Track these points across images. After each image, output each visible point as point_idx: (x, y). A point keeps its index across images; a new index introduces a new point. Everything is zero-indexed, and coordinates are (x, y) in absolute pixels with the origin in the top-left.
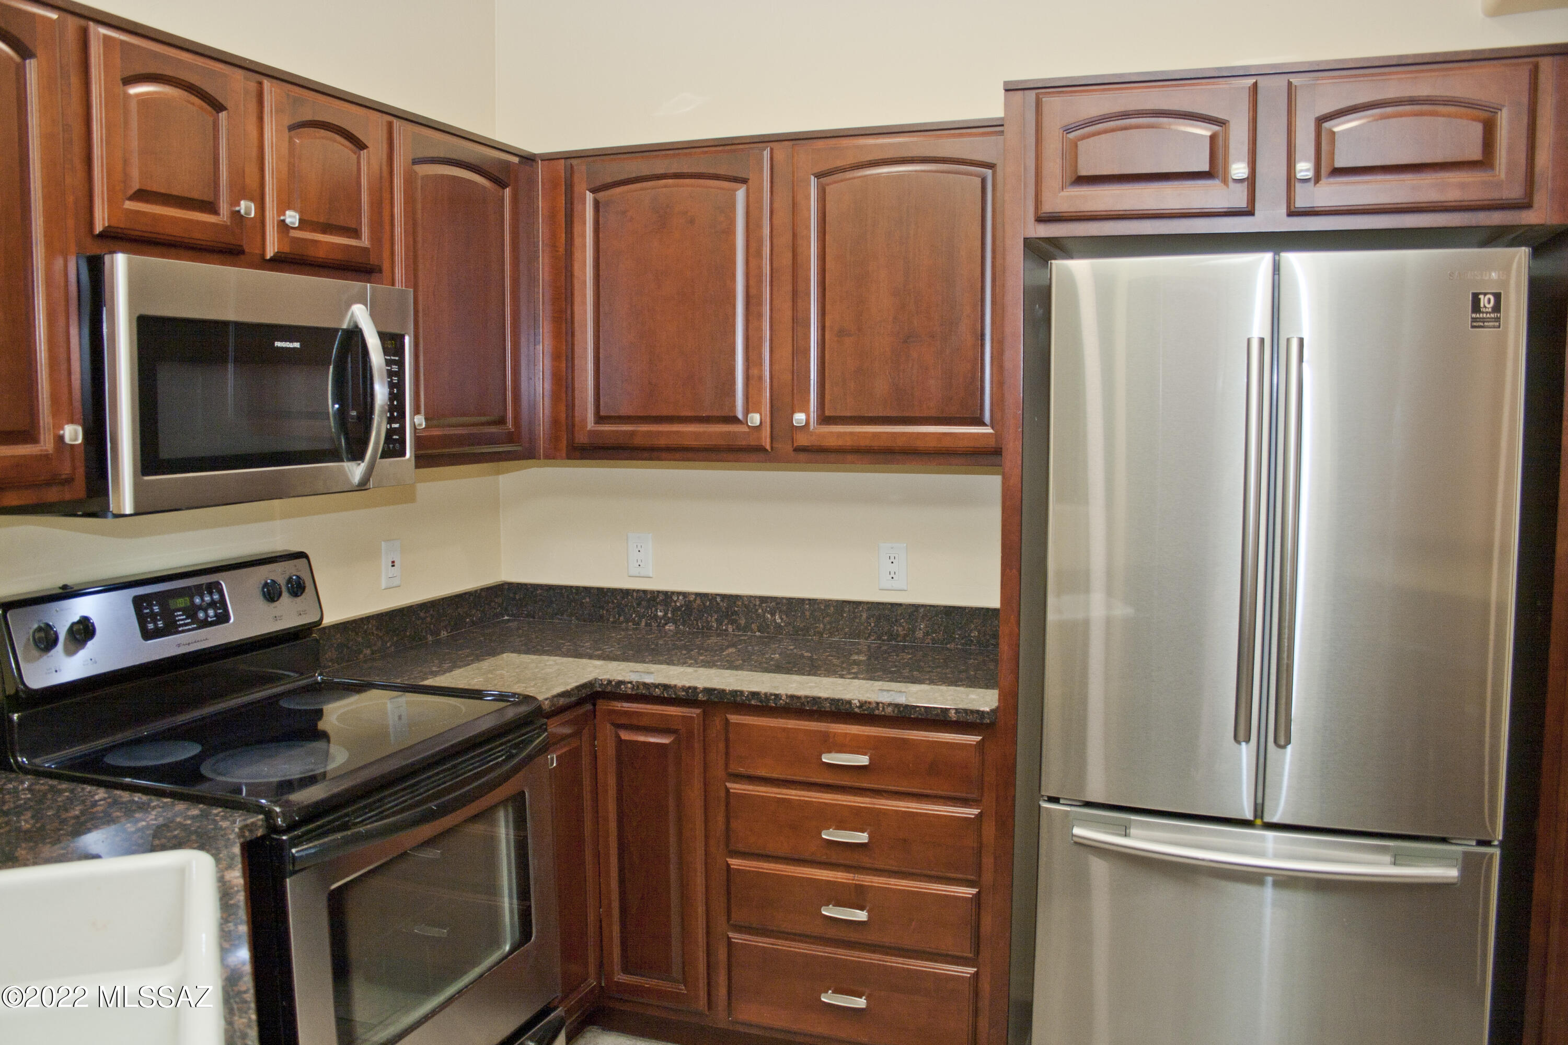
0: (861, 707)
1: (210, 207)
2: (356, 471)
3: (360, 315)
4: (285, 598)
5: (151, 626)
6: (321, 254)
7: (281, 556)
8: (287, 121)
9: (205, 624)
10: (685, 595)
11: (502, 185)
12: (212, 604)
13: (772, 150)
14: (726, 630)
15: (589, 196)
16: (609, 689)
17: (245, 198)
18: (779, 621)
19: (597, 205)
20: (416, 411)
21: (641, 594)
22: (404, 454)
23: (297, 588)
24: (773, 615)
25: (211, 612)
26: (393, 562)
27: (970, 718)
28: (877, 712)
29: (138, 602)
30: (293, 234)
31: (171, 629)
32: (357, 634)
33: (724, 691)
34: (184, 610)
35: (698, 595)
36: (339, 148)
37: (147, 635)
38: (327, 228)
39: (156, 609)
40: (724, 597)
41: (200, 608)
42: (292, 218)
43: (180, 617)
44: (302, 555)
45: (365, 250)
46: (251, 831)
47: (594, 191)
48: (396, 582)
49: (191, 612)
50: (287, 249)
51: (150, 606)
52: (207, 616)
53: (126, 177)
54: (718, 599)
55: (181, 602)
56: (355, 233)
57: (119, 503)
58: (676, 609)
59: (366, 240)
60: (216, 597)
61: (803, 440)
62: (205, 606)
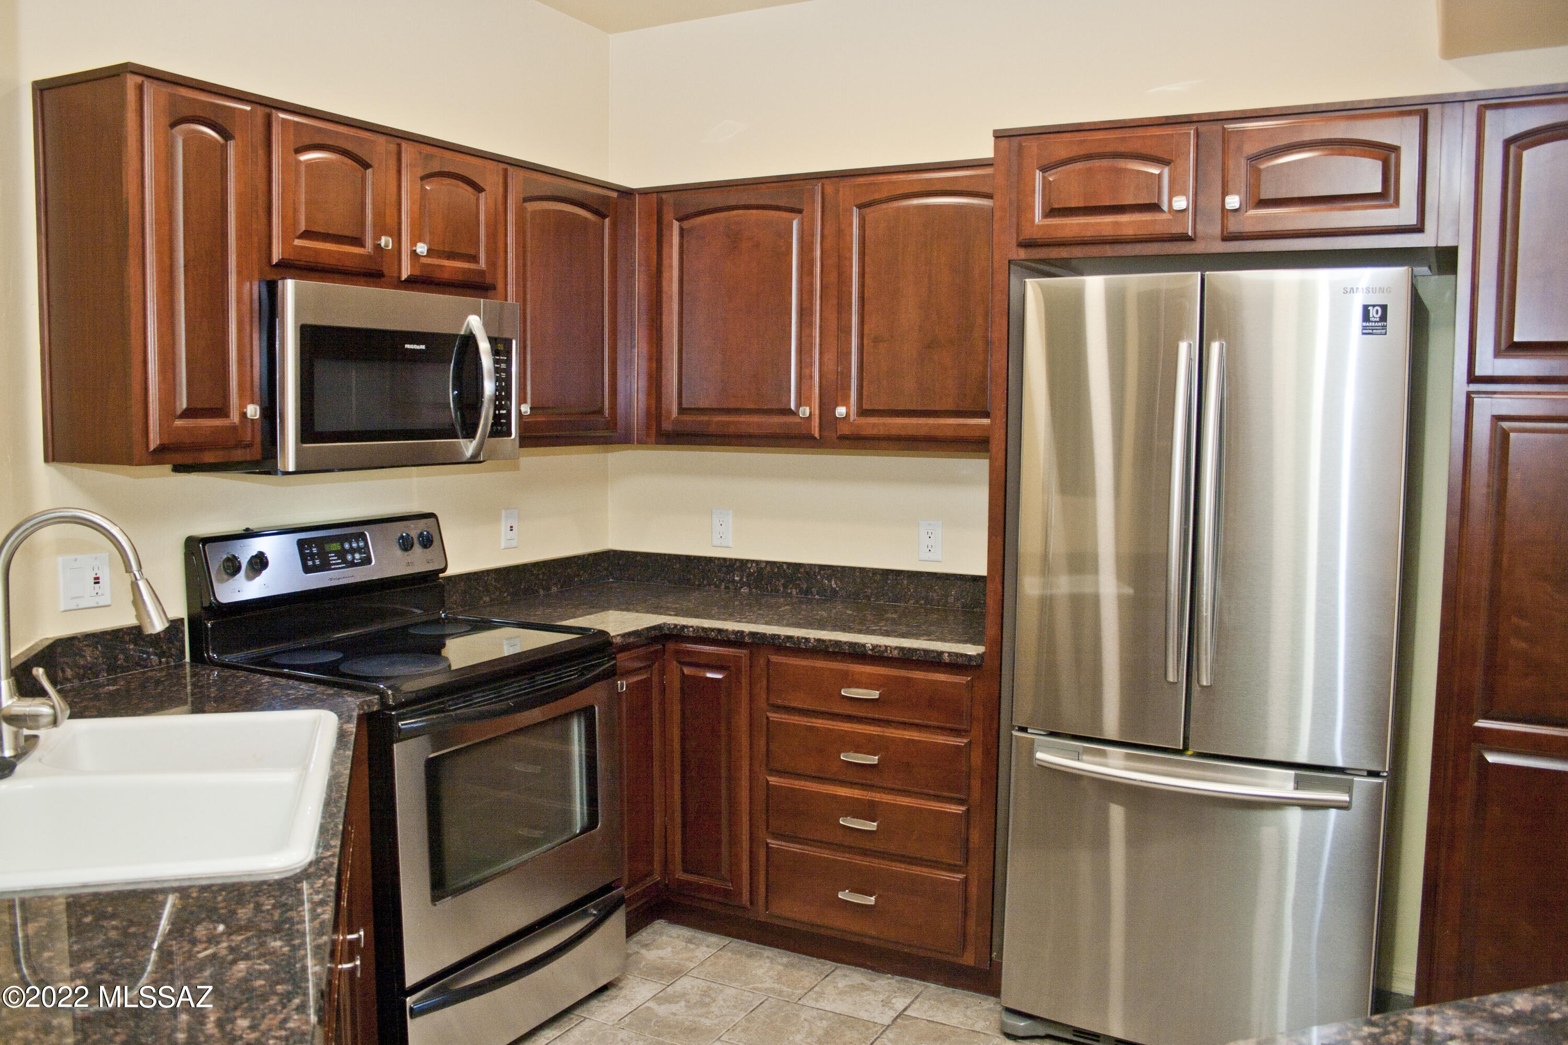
0: (872, 650)
1: (358, 241)
2: (469, 447)
3: (475, 323)
4: (417, 548)
5: (310, 563)
6: (446, 276)
7: (414, 516)
8: (420, 173)
9: (353, 564)
10: (757, 562)
11: (604, 216)
12: (359, 550)
13: (823, 185)
14: (791, 593)
15: (676, 224)
16: (675, 632)
17: (386, 234)
18: (834, 586)
19: (682, 230)
20: (522, 400)
21: (722, 561)
22: (510, 435)
23: (427, 542)
24: (830, 581)
25: (357, 556)
26: (511, 527)
27: (960, 661)
28: (885, 654)
29: (301, 544)
30: (424, 260)
31: (325, 566)
32: (478, 583)
33: (765, 634)
34: (337, 553)
35: (767, 562)
36: (465, 191)
37: (307, 569)
38: (451, 256)
39: (315, 550)
40: (789, 565)
41: (348, 552)
42: (422, 248)
43: (333, 558)
44: (432, 515)
45: (481, 273)
46: (369, 706)
47: (680, 220)
48: (514, 543)
49: (341, 554)
50: (417, 273)
51: (310, 548)
52: (354, 558)
53: (295, 223)
54: (785, 567)
55: (336, 546)
56: (474, 259)
57: (285, 463)
58: (750, 575)
59: (483, 264)
60: (361, 544)
61: (845, 430)
62: (352, 551)
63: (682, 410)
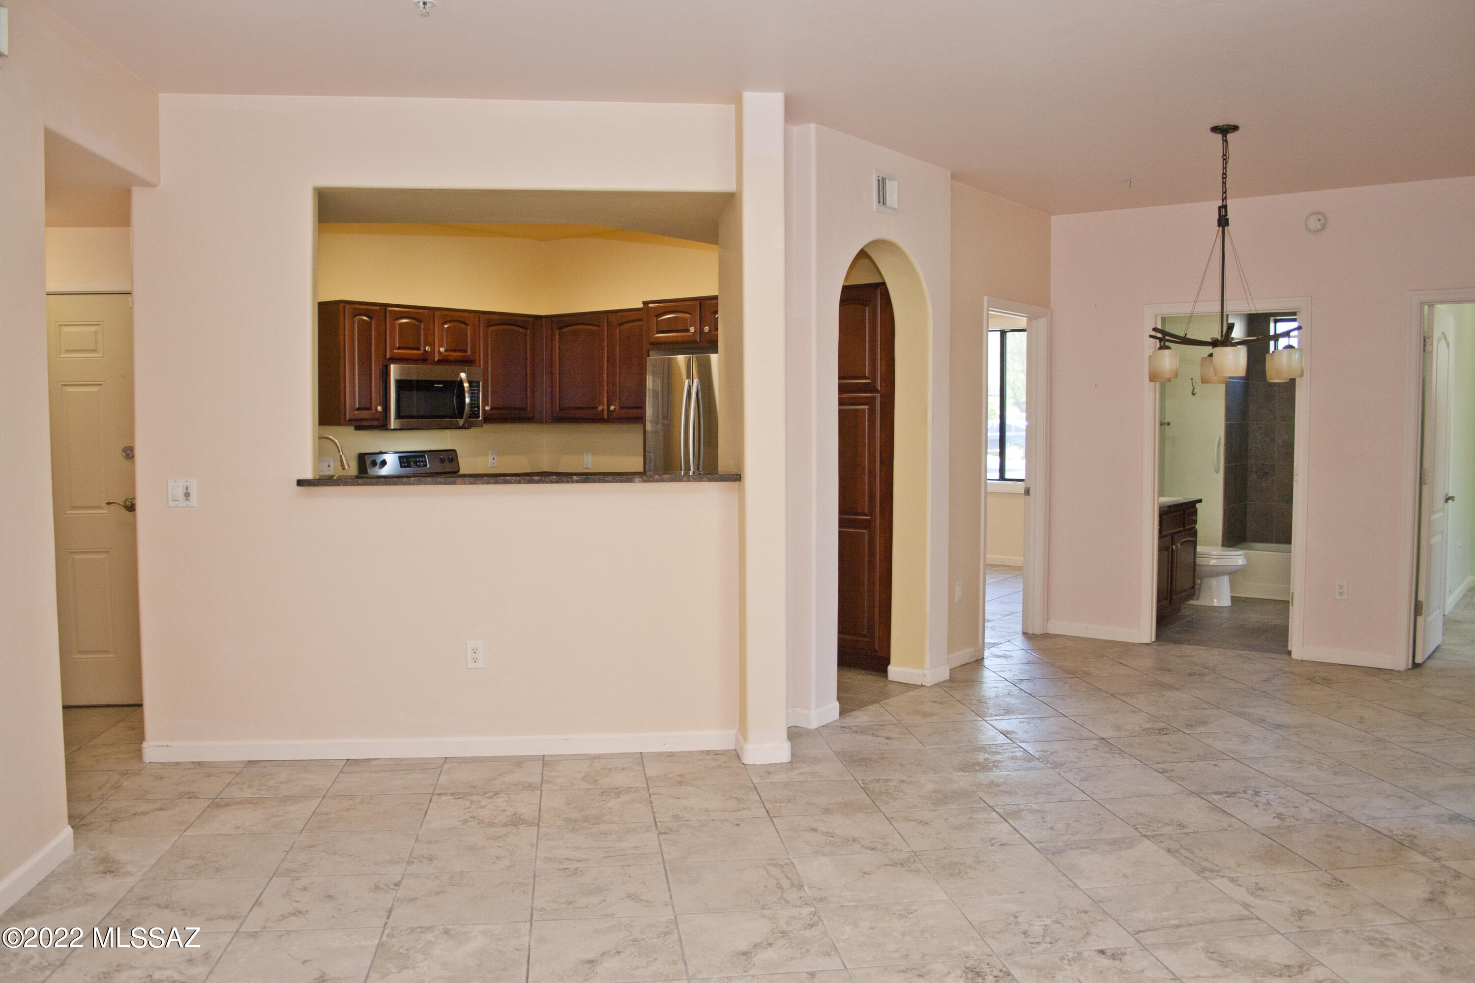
1: (418, 349)
2: (461, 422)
3: (463, 375)
4: (447, 462)
5: (403, 465)
6: (453, 359)
7: (447, 451)
8: (442, 322)
9: (419, 466)
11: (526, 328)
12: (422, 461)
13: (605, 316)
15: (558, 330)
17: (428, 346)
19: (559, 334)
20: (485, 403)
22: (479, 417)
23: (451, 461)
25: (422, 463)
26: (493, 458)
29: (400, 458)
30: (444, 354)
31: (409, 466)
36: (463, 326)
37: (402, 467)
38: (454, 351)
39: (405, 460)
42: (442, 349)
43: (412, 464)
44: (454, 451)
45: (469, 356)
47: (560, 329)
48: (495, 465)
49: (416, 462)
50: (441, 358)
51: (403, 459)
52: (420, 464)
53: (394, 344)
55: (412, 459)
56: (466, 351)
57: (390, 426)
59: (469, 353)
60: (424, 459)
61: (615, 415)
62: (420, 462)
63: (560, 410)
